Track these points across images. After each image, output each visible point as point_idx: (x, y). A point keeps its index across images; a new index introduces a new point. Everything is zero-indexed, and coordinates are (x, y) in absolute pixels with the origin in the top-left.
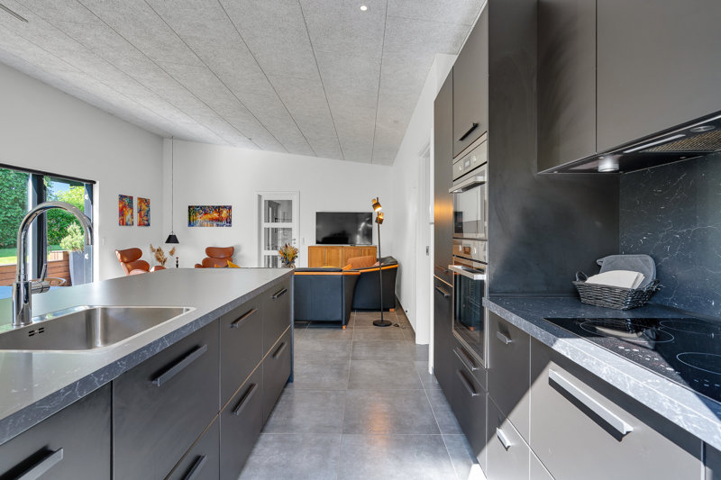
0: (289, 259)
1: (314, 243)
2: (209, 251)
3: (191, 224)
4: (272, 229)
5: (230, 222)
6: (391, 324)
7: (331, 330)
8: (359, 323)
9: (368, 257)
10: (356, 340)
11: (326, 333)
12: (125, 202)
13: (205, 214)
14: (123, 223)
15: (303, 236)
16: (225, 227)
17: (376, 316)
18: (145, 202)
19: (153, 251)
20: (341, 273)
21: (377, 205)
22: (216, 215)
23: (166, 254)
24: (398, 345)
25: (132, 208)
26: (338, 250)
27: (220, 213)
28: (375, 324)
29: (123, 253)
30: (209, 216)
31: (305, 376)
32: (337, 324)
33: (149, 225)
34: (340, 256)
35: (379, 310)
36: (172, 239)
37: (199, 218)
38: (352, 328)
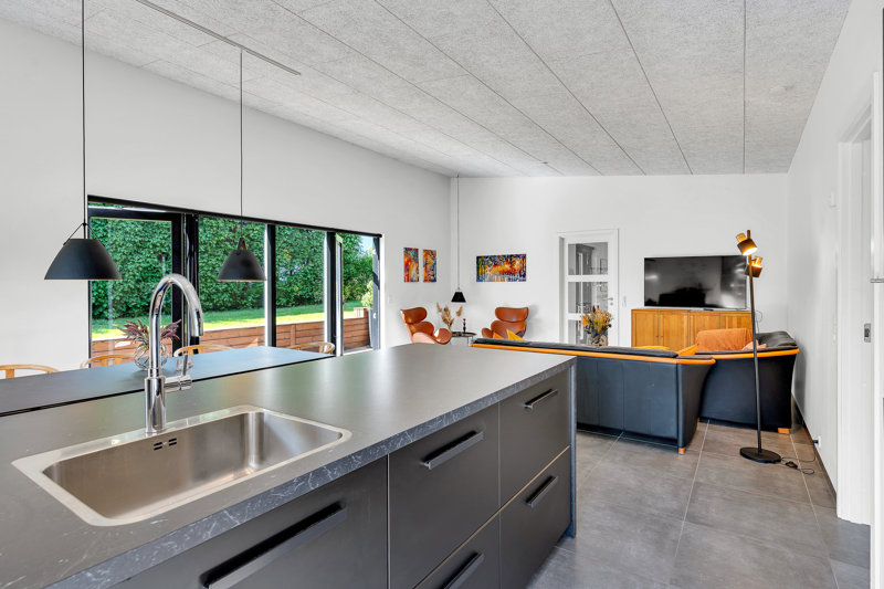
0: (598, 329)
1: (641, 305)
2: (499, 312)
3: (479, 279)
4: (585, 283)
5: (524, 276)
6: (779, 460)
7: (658, 451)
8: (711, 446)
9: (735, 331)
10: (701, 480)
11: (648, 455)
12: (411, 255)
13: (495, 265)
14: (408, 279)
15: (624, 293)
16: (518, 282)
17: (748, 438)
18: (430, 254)
19: (440, 310)
20: (674, 361)
21: (747, 243)
22: (507, 267)
23: (453, 315)
24: (792, 509)
25: (417, 262)
26: (681, 318)
27: (512, 263)
28: (745, 453)
29: (407, 313)
30: (500, 268)
31: (596, 532)
32: (669, 443)
33: (435, 280)
34: (685, 325)
35: (753, 427)
36: (459, 297)
37: (489, 271)
38: (697, 454)
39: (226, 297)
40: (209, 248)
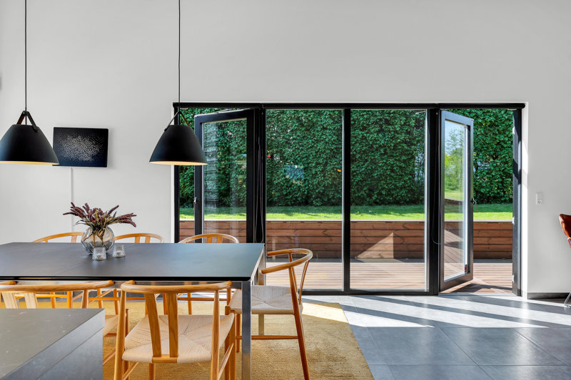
39: (403, 192)
40: (388, 151)
